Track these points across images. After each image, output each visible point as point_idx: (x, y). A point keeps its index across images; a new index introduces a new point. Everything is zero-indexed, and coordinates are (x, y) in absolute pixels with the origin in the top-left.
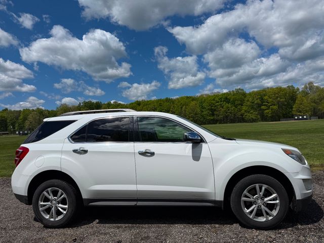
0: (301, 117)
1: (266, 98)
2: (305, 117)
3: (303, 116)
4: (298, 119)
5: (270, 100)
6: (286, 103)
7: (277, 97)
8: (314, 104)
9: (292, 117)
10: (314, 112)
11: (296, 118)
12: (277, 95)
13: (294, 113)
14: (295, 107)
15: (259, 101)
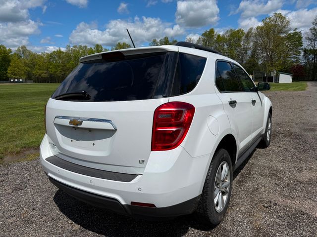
0: (16, 80)
2: (21, 80)
3: (18, 80)
4: (14, 82)
8: (28, 68)
9: (7, 80)
10: (28, 76)
11: (12, 80)
13: (9, 75)
14: (10, 69)
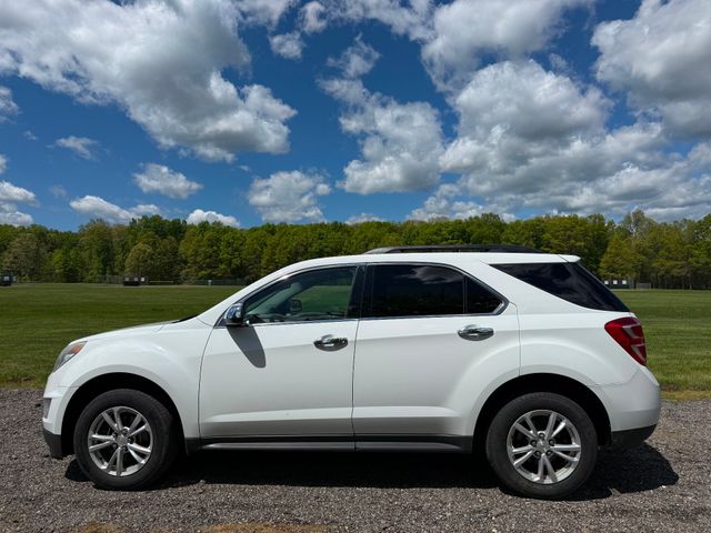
0: (615, 282)
1: (546, 236)
2: (624, 282)
3: (620, 282)
4: (610, 286)
5: (556, 242)
6: (586, 251)
7: (569, 237)
8: (643, 258)
10: (642, 273)
11: (606, 282)
12: (569, 232)
13: (602, 272)
14: (605, 260)
15: (531, 242)
